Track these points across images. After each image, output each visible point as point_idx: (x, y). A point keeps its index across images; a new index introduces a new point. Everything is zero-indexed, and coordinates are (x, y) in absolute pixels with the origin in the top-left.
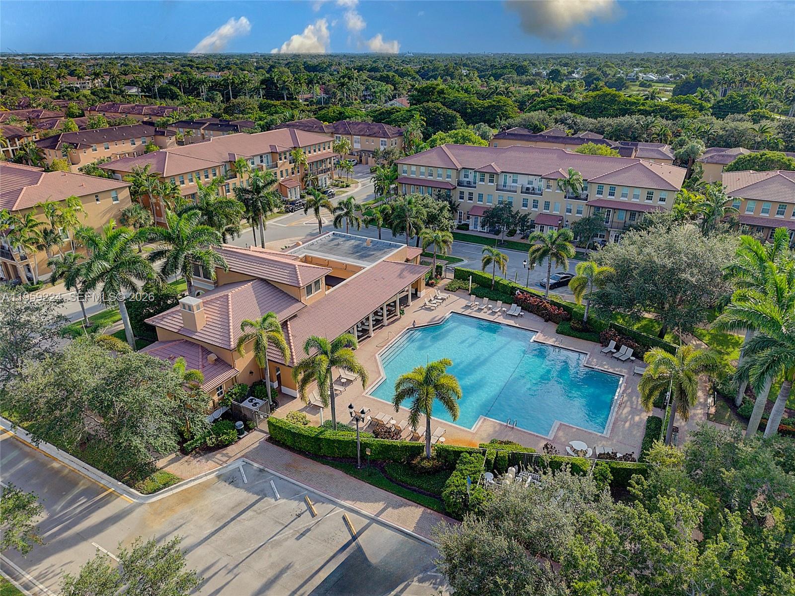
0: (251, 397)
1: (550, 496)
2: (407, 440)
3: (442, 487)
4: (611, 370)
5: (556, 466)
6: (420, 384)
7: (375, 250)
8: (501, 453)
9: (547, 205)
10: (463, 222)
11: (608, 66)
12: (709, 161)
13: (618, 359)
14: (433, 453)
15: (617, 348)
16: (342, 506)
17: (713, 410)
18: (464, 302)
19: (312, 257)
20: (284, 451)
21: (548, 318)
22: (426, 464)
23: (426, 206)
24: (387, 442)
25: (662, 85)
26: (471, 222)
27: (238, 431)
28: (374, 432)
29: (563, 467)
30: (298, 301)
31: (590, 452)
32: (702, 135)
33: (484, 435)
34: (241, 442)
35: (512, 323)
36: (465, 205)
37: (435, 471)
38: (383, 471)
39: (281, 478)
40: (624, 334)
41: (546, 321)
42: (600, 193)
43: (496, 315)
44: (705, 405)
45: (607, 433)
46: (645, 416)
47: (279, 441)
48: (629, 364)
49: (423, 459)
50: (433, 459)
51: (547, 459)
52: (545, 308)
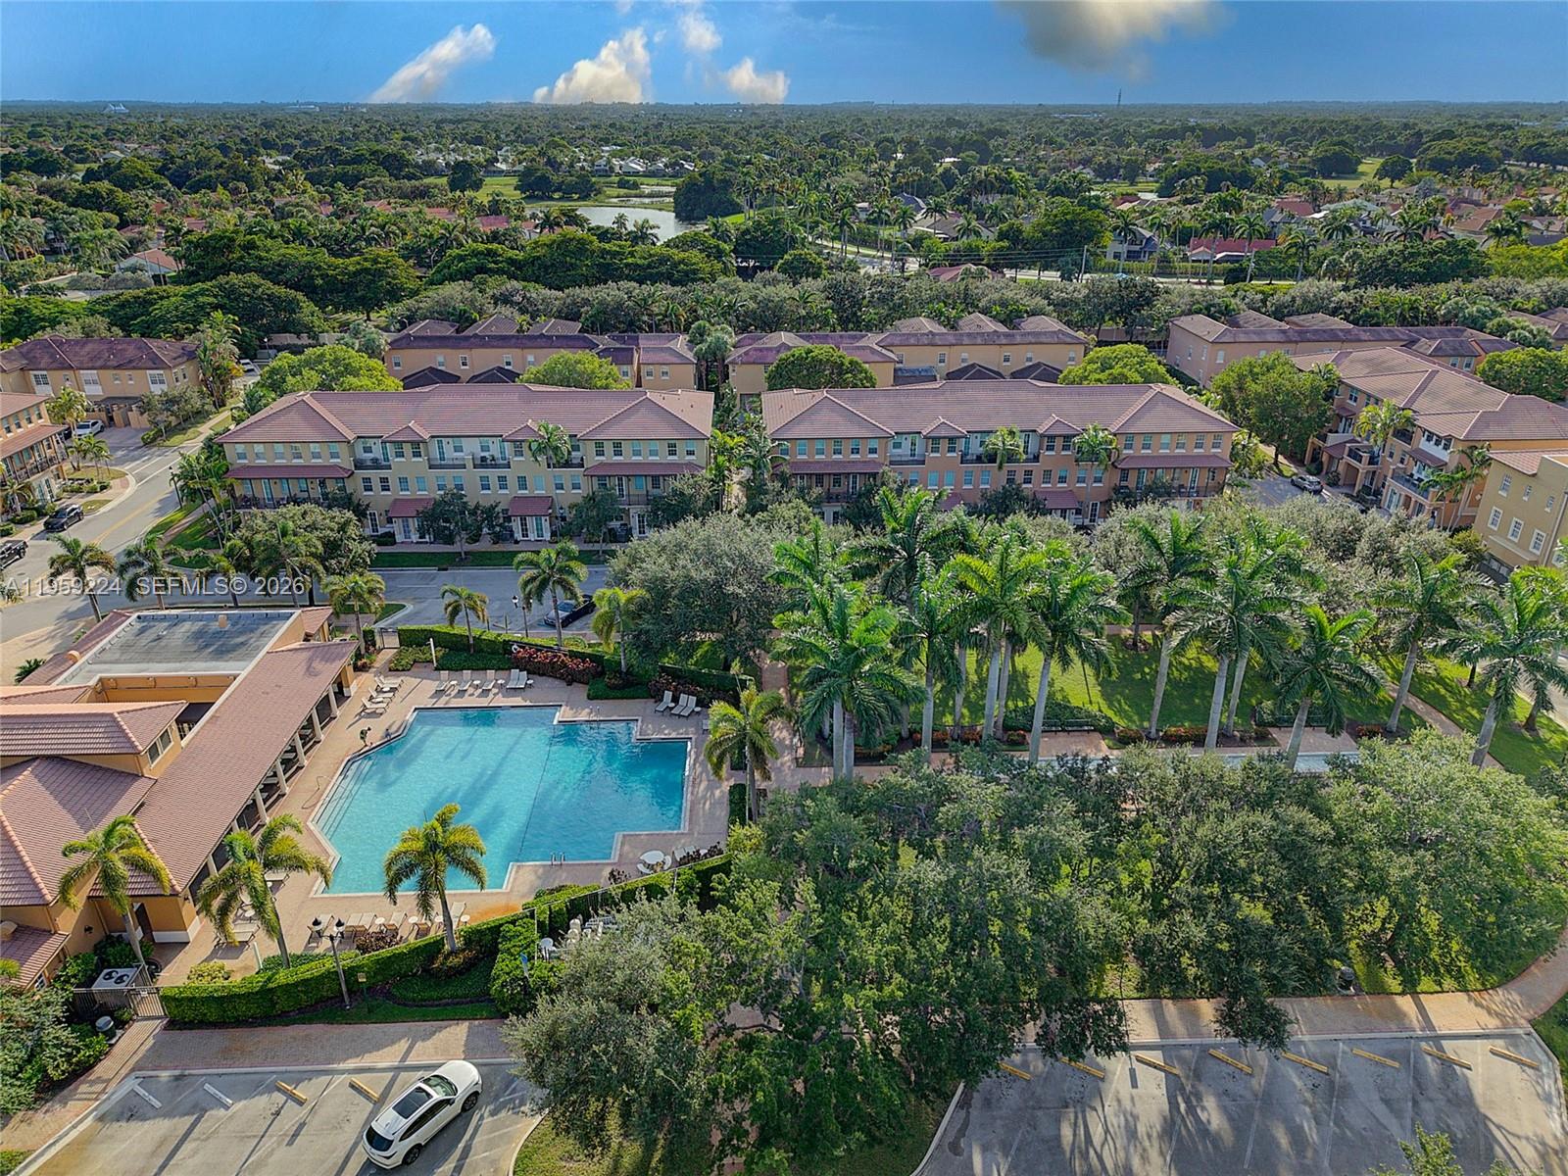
0: (106, 971)
1: (631, 936)
2: (412, 939)
3: (488, 981)
4: (674, 735)
5: (629, 896)
6: (421, 854)
7: (241, 633)
8: (555, 907)
9: (522, 482)
10: (381, 531)
11: (556, 145)
12: (745, 359)
13: (679, 716)
14: (459, 943)
15: (675, 700)
16: (343, 1072)
17: (801, 751)
18: (431, 686)
19: (115, 679)
20: (207, 1032)
21: (570, 678)
22: (454, 961)
23: (313, 527)
24: (385, 952)
25: (654, 181)
26: (397, 528)
27: (105, 1033)
28: (358, 948)
29: (637, 897)
30: (137, 776)
31: (669, 860)
32: (727, 311)
33: (525, 889)
34: (115, 1049)
35: (518, 701)
36: (378, 499)
37: (469, 966)
38: (389, 996)
39: (220, 1075)
40: (679, 677)
41: (569, 684)
42: (600, 453)
43: (491, 695)
44: (793, 748)
45: (685, 827)
46: (726, 786)
47: (191, 1022)
48: (694, 720)
49: (446, 958)
50: (464, 950)
51: (614, 890)
52: (564, 665)
